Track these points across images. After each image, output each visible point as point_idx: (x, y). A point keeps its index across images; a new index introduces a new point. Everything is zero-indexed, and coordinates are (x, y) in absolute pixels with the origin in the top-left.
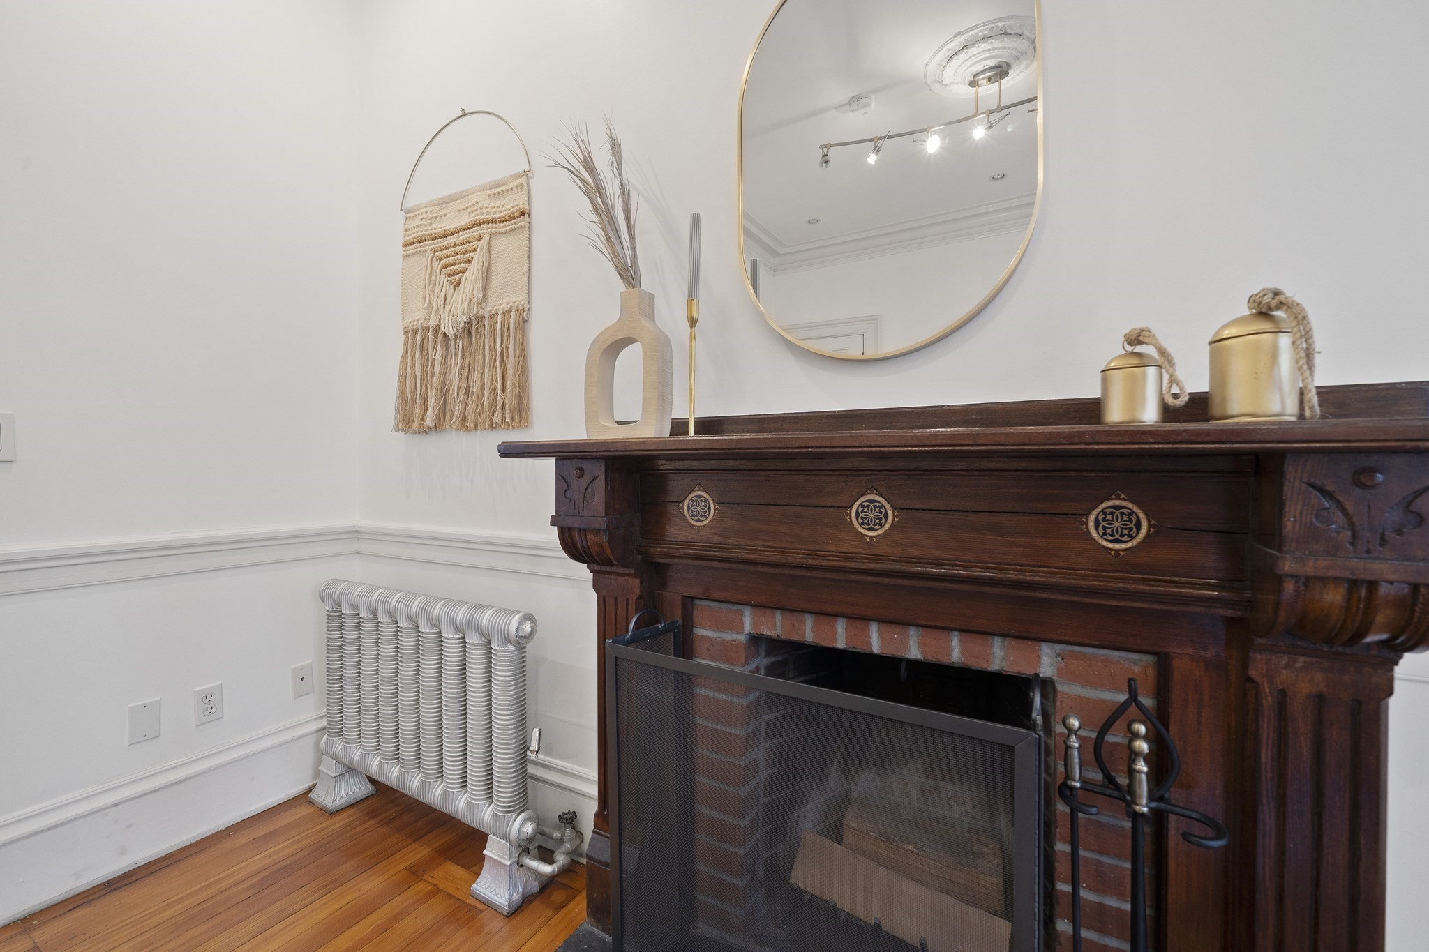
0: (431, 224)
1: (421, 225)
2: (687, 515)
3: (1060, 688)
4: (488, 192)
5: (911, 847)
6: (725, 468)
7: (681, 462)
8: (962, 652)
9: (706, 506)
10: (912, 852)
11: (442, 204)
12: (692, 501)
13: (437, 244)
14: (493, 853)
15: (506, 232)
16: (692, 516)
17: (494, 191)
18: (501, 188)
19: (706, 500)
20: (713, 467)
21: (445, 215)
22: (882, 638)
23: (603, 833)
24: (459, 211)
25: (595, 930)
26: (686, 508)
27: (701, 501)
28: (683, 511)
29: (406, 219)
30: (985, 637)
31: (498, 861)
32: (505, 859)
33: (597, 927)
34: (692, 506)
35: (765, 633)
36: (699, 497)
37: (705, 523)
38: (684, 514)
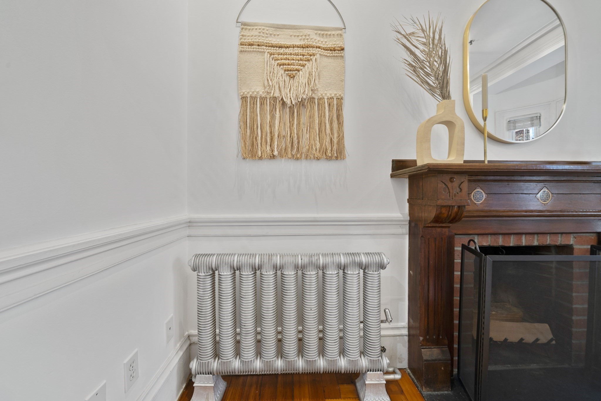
0: (267, 37)
1: (259, 36)
2: (473, 199)
3: (575, 247)
4: (316, 32)
5: (494, 313)
6: (496, 179)
7: (477, 177)
8: (550, 241)
9: (481, 195)
10: (495, 314)
11: (277, 28)
12: (475, 193)
13: (272, 50)
14: (374, 381)
15: (329, 56)
16: (475, 199)
17: (319, 32)
18: (326, 32)
19: (481, 193)
20: (491, 179)
21: (278, 35)
22: (526, 240)
23: (427, 347)
24: (291, 36)
25: (430, 393)
26: (472, 196)
27: (479, 193)
28: (471, 197)
29: (242, 29)
30: (557, 234)
31: (378, 384)
32: (381, 381)
33: (431, 391)
34: (475, 195)
35: (484, 245)
36: (478, 191)
37: (481, 202)
38: (471, 199)
